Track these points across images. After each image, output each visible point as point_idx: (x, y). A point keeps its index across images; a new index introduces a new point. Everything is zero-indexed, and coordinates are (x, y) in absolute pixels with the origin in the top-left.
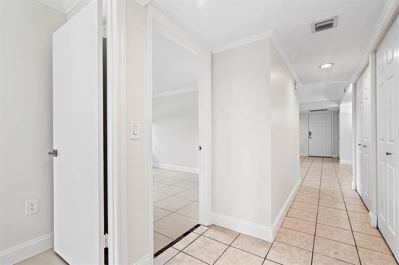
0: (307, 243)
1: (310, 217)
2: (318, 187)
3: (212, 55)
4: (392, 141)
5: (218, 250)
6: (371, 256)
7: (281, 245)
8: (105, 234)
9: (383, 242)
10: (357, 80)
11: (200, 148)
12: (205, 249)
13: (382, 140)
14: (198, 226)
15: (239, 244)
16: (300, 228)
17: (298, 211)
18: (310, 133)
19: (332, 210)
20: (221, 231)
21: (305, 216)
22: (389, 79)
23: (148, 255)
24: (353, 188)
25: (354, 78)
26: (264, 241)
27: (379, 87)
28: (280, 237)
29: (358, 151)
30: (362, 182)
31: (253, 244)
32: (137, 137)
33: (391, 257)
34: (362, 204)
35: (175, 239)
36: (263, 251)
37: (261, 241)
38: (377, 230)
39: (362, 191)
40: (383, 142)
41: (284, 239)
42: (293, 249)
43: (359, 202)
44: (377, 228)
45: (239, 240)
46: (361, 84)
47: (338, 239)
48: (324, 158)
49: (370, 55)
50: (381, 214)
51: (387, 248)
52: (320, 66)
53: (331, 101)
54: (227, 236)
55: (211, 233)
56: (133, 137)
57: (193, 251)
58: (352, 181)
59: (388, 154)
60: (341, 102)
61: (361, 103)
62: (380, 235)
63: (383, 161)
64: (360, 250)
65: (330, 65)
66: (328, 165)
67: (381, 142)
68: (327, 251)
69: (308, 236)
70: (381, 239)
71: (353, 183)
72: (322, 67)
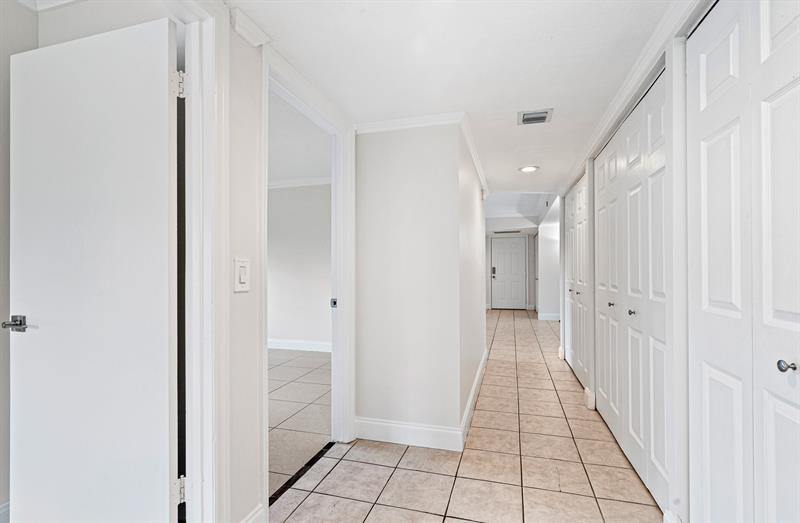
0: (510, 444)
1: (508, 406)
2: (513, 360)
3: (357, 136)
4: (614, 287)
5: (379, 478)
6: (592, 448)
7: (476, 453)
8: (179, 477)
9: (604, 427)
10: (567, 193)
11: (335, 303)
12: (355, 480)
13: (603, 285)
14: (330, 445)
15: (410, 462)
16: (498, 424)
17: (491, 399)
18: (494, 270)
19: (537, 392)
20: (376, 447)
21: (501, 405)
22: (612, 202)
23: (261, 505)
24: (561, 356)
25: (563, 190)
26: (448, 451)
27: (599, 210)
28: (471, 442)
29: (567, 299)
30: (574, 347)
31: (433, 459)
32: (246, 287)
33: (615, 444)
34: (574, 379)
35: (293, 473)
36: (450, 467)
37: (444, 452)
38: (595, 412)
39: (574, 359)
40: (604, 288)
41: (477, 444)
42: (494, 455)
43: (569, 376)
44: (596, 410)
45: (409, 456)
46: (573, 199)
47: (550, 431)
48: (516, 312)
49: (587, 163)
50: (600, 389)
51: (609, 434)
52: (520, 169)
53: (526, 217)
54: (388, 453)
55: (357, 453)
56: (239, 288)
57: (334, 487)
58: (559, 346)
59: (610, 305)
60: (542, 221)
61: (573, 228)
62: (600, 419)
63: (604, 314)
64: (579, 442)
65: (534, 169)
66: (522, 323)
67: (601, 287)
68: (539, 451)
69: (510, 433)
70: (601, 424)
71: (561, 348)
72: (523, 170)
